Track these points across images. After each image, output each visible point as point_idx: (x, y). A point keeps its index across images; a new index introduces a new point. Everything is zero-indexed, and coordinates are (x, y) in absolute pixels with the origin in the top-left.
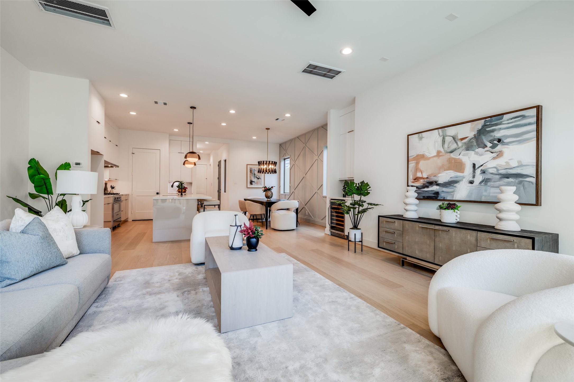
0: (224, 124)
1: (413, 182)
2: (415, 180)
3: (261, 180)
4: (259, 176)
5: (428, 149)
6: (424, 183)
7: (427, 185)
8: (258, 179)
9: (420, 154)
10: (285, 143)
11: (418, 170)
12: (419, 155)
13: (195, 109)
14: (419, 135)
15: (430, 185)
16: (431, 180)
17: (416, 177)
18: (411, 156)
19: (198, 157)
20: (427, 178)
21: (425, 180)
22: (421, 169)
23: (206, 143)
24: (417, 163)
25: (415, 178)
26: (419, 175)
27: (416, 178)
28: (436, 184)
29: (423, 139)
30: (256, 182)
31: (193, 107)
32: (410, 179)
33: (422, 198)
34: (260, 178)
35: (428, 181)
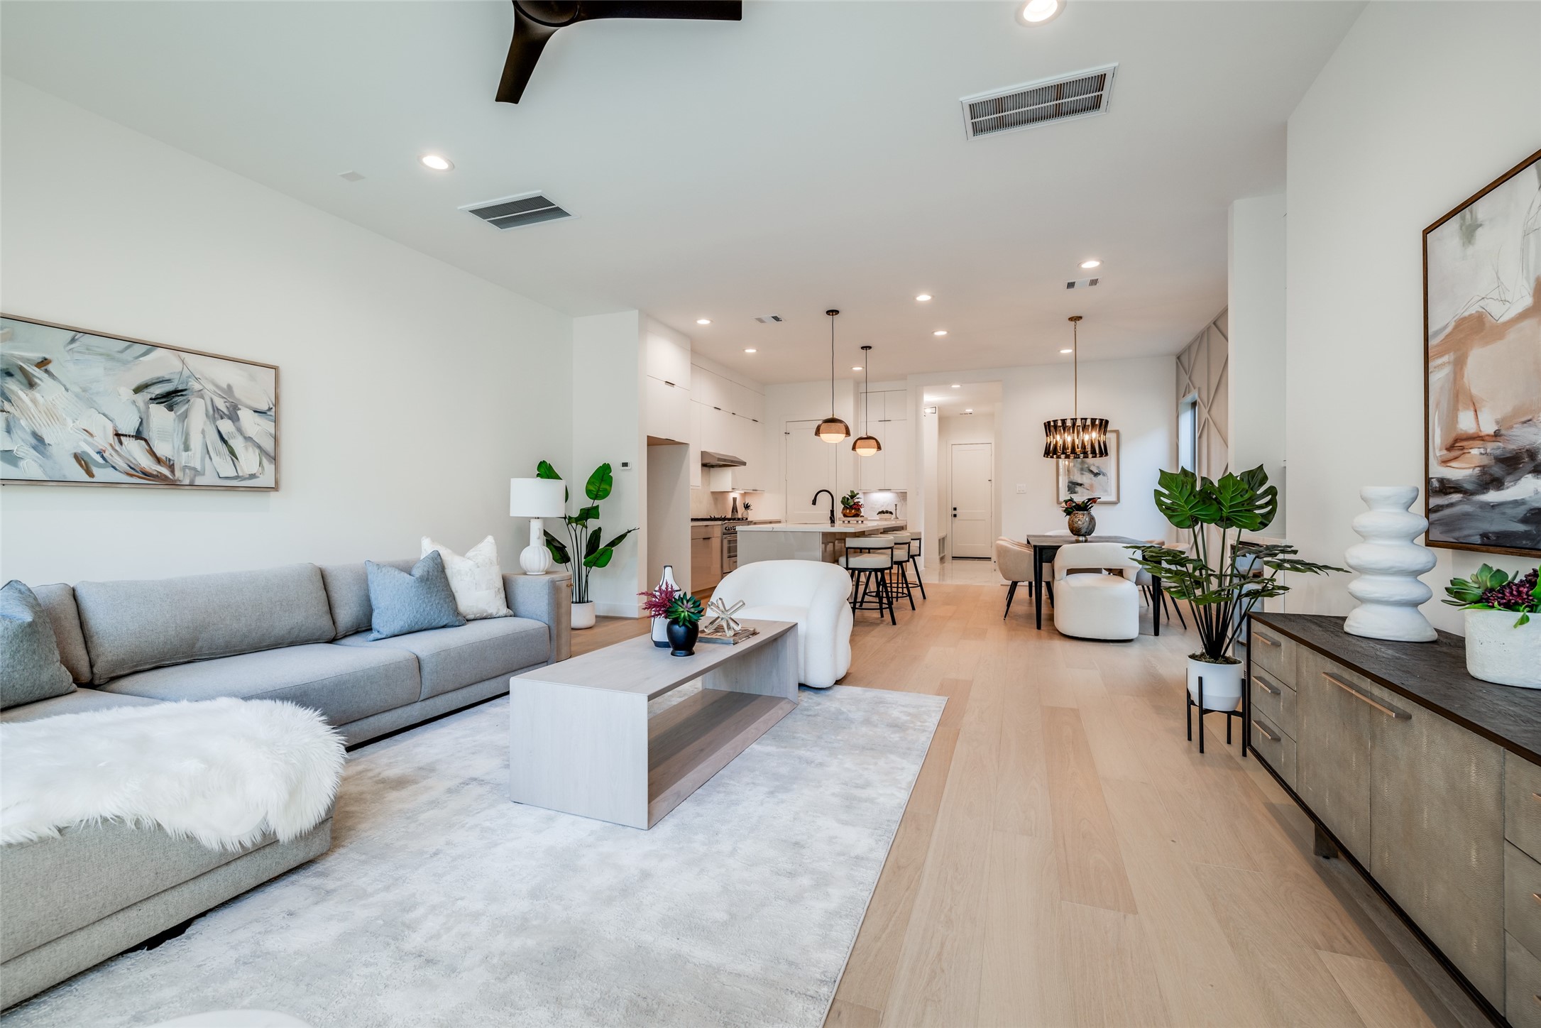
0: (941, 333)
1: (1445, 462)
2: (1450, 448)
3: (1105, 478)
4: (1098, 467)
5: (1498, 278)
6: (1485, 461)
7: (1497, 471)
8: (1096, 475)
9: (1466, 314)
10: (1188, 348)
11: (1461, 397)
12: (1464, 319)
13: (836, 314)
14: (1463, 218)
15: (1509, 474)
16: (1512, 446)
17: (1453, 436)
18: (1437, 333)
19: (845, 431)
20: (1497, 435)
21: (1491, 447)
22: (1474, 391)
23: (953, 386)
24: (1459, 364)
25: (1450, 441)
26: (1466, 423)
27: (1456, 441)
28: (1531, 466)
29: (1479, 232)
30: (1086, 486)
31: (832, 311)
32: (1434, 448)
33: (1477, 539)
34: (1104, 471)
35: (1498, 452)
